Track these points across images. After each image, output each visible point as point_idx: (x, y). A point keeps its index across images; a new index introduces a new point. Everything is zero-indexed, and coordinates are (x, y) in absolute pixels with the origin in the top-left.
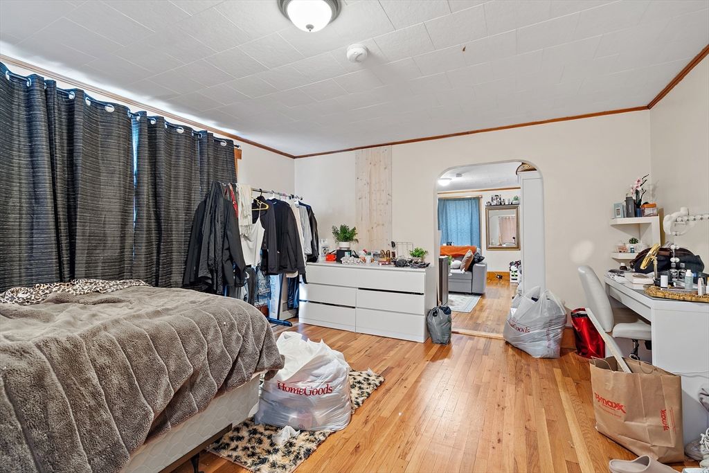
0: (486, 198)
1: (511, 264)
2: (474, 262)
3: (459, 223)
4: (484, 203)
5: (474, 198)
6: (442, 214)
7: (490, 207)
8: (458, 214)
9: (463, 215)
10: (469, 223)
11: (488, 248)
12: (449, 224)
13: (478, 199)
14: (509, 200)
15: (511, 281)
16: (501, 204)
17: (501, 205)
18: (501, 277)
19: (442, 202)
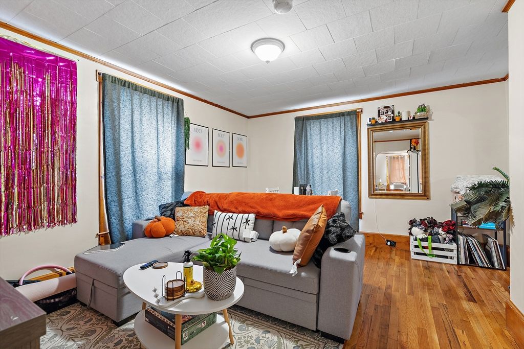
0: (369, 112)
1: (412, 223)
2: (325, 244)
3: (325, 154)
4: (365, 121)
5: (349, 113)
6: (301, 146)
7: (374, 125)
8: (324, 140)
9: (330, 141)
10: (340, 154)
11: (373, 194)
12: (310, 157)
13: (355, 115)
14: (409, 113)
15: (413, 256)
16: (394, 120)
17: (395, 122)
18: (393, 244)
19: (301, 122)
